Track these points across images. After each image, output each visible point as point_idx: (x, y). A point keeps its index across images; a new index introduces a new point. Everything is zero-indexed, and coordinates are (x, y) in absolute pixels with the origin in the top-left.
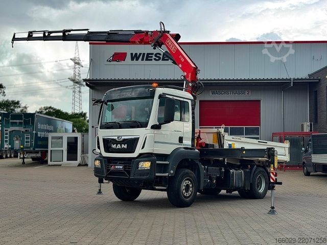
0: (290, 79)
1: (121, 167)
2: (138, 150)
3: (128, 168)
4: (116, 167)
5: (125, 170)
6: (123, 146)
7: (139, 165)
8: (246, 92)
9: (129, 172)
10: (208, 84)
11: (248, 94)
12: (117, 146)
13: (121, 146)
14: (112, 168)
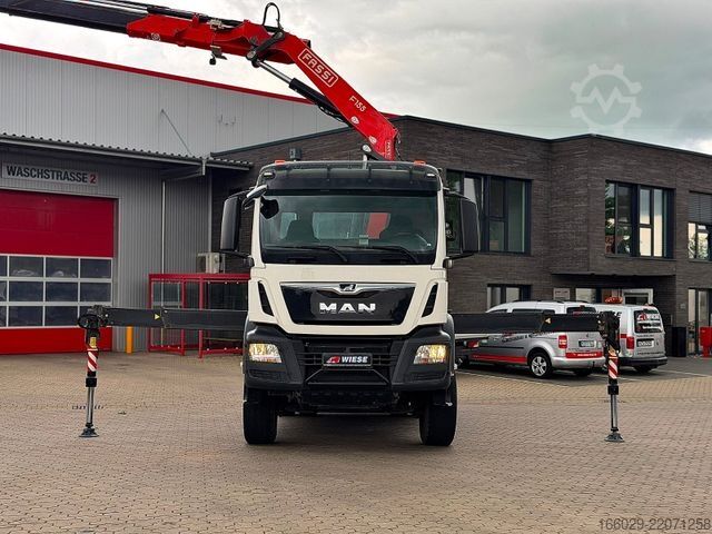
0: (200, 161)
1: (365, 359)
2: (413, 318)
3: (382, 362)
4: (345, 359)
5: (375, 367)
6: (362, 307)
7: (415, 353)
8: (89, 179)
9: (387, 371)
10: (12, 150)
11: (92, 182)
12: (339, 307)
13: (356, 307)
14: (330, 362)
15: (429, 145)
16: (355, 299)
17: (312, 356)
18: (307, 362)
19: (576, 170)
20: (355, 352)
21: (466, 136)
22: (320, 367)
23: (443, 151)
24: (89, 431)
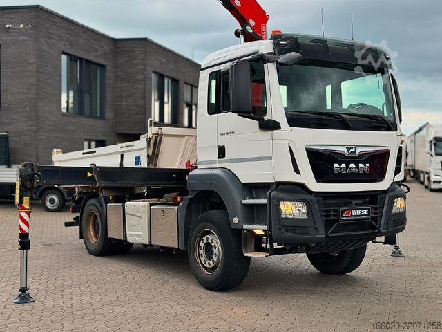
1: (365, 212)
2: (391, 176)
3: (374, 213)
4: (354, 213)
5: (372, 218)
12: (347, 166)
13: (357, 166)
14: (345, 216)
15: (52, 31)
16: (357, 160)
17: (330, 211)
18: (327, 216)
19: (135, 61)
20: (360, 206)
21: (73, 28)
22: (337, 220)
23: (60, 37)
24: (24, 296)
